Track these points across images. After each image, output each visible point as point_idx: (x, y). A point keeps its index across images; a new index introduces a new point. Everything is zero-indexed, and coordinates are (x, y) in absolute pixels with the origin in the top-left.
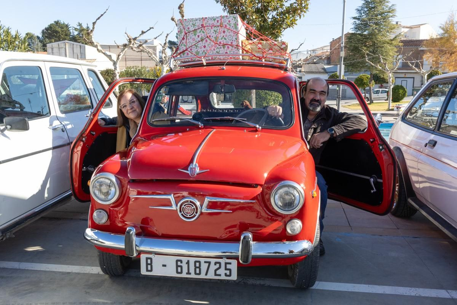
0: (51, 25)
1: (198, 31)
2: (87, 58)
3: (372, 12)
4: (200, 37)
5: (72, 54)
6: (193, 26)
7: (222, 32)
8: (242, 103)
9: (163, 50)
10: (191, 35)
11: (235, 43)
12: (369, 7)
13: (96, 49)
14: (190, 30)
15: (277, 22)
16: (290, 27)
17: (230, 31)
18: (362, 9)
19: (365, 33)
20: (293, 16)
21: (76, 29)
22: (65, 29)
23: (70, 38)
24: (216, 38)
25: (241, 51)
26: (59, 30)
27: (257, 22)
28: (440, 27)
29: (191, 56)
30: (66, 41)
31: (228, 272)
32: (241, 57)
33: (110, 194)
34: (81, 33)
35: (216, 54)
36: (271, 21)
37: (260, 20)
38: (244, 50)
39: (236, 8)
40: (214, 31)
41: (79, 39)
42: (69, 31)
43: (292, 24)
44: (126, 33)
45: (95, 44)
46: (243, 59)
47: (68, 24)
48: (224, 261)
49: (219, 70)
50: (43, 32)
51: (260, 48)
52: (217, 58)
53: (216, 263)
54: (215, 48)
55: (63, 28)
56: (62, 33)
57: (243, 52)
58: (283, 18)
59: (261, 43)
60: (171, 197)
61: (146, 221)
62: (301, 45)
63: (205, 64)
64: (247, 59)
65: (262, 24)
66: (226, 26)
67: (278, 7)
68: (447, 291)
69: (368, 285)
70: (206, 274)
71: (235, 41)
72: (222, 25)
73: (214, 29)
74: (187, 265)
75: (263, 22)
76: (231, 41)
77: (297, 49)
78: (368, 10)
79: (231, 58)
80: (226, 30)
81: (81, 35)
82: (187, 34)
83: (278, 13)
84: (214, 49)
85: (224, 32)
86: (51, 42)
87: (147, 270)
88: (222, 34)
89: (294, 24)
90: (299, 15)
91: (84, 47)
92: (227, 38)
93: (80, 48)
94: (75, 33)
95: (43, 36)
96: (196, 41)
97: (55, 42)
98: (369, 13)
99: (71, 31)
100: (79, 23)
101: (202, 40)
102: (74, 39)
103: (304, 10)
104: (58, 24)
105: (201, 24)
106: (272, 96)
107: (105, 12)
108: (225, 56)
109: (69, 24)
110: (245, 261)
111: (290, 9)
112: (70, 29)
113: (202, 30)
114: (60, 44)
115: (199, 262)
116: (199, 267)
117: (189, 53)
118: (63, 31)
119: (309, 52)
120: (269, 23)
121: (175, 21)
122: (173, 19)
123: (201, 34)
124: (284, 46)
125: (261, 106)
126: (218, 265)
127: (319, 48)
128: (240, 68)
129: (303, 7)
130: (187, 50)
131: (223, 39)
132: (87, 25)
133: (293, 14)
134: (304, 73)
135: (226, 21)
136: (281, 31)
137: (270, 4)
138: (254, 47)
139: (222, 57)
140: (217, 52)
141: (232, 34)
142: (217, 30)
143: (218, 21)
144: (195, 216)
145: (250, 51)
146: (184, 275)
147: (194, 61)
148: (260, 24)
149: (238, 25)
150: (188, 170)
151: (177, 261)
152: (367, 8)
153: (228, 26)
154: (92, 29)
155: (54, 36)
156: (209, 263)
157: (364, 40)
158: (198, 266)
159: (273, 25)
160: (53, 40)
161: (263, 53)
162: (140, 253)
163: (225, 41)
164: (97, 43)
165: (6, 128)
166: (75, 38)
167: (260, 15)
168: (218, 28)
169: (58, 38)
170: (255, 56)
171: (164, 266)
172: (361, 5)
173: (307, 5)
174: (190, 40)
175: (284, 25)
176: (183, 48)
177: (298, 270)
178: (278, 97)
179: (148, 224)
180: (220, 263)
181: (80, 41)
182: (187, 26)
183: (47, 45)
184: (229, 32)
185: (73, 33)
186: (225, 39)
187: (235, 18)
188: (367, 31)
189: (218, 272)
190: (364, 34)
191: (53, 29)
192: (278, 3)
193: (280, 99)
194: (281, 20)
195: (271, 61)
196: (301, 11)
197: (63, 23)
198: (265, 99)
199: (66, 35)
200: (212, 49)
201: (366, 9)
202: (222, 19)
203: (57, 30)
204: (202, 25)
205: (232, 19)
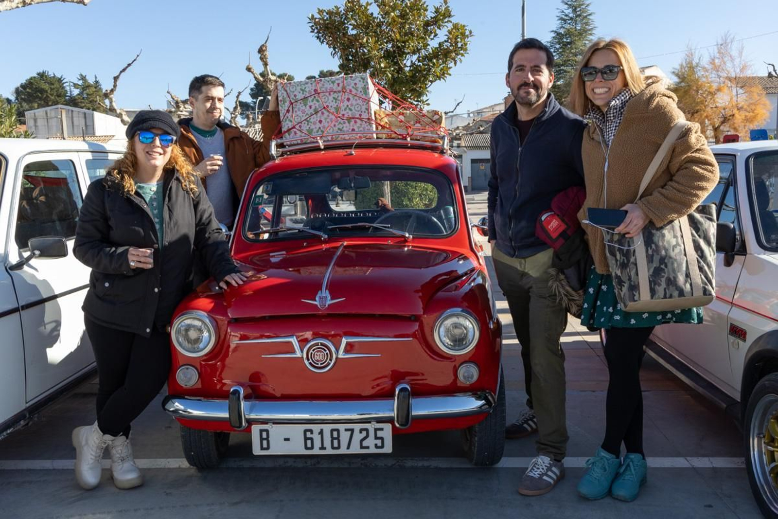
0: (31, 79)
1: (310, 99)
2: (97, 134)
3: (568, 50)
4: (313, 107)
5: (71, 127)
6: (301, 92)
7: (345, 100)
8: (375, 202)
9: (232, 118)
10: (300, 106)
11: (365, 116)
12: (563, 42)
13: (119, 120)
14: (297, 97)
15: (420, 71)
16: (440, 79)
17: (356, 98)
18: (551, 46)
19: (559, 83)
20: (443, 62)
21: (76, 86)
22: (56, 85)
23: (66, 101)
24: (337, 109)
25: (374, 126)
26: (46, 87)
27: (387, 72)
28: (674, 72)
29: (301, 136)
30: (60, 106)
31: (379, 442)
32: (375, 136)
33: (201, 341)
34: (85, 92)
35: (337, 132)
36: (410, 70)
37: (392, 69)
38: (379, 125)
39: (352, 51)
40: (334, 98)
41: (81, 102)
42: (63, 88)
43: (444, 74)
44: (168, 92)
45: (118, 111)
46: (377, 138)
47: (61, 77)
48: (373, 426)
49: (345, 156)
50: (17, 92)
51: (401, 121)
52: (339, 139)
53: (361, 431)
54: (337, 124)
55: (53, 84)
56: (52, 93)
57: (377, 128)
58: (429, 65)
59: (403, 114)
60: (294, 340)
61: (256, 377)
62: (458, 104)
63: (323, 147)
64: (384, 140)
65: (396, 75)
66: (351, 91)
67: (419, 48)
68: (686, 459)
69: (576, 458)
70: (348, 448)
71: (365, 112)
72: (345, 89)
73: (334, 96)
74: (320, 436)
75: (398, 72)
76: (360, 113)
77: (452, 112)
78: (561, 48)
79: (360, 137)
80: (351, 97)
81: (85, 96)
82: (294, 104)
83: (419, 57)
84: (335, 126)
85: (348, 100)
86: (31, 108)
87: (262, 448)
88: (346, 103)
89: (446, 75)
90: (454, 59)
91: (91, 116)
92: (353, 108)
93: (85, 118)
94: (73, 93)
95: (17, 99)
96: (307, 114)
97: (38, 108)
98: (562, 52)
99: (68, 88)
100: (81, 75)
101: (316, 113)
102: (73, 102)
103: (461, 52)
104: (44, 78)
105: (314, 88)
106: (417, 188)
107: (135, 60)
108: (351, 135)
109: (64, 77)
110: (403, 423)
111: (439, 52)
112: (65, 85)
113: (315, 97)
114: (48, 112)
115: (338, 430)
116: (338, 438)
117: (298, 132)
118: (54, 89)
119: (472, 115)
120: (408, 74)
121: (252, 73)
122: (249, 69)
123: (315, 104)
124: (436, 117)
125: (399, 204)
126: (364, 433)
127: (486, 108)
128: (374, 151)
129: (460, 48)
130: (294, 127)
131: (348, 110)
132: (96, 77)
133: (445, 60)
134: (465, 149)
135: (351, 84)
136: (427, 86)
137: (407, 43)
138: (394, 119)
139: (347, 137)
140: (339, 129)
141: (360, 102)
142: (338, 97)
143: (338, 85)
144: (329, 364)
145: (388, 126)
146: (316, 451)
147: (305, 143)
148: (393, 75)
149: (368, 88)
150: (315, 300)
151: (306, 431)
152: (559, 44)
153: (354, 91)
154: (113, 87)
155: (37, 97)
156: (352, 430)
157: (558, 94)
158: (335, 437)
159: (413, 76)
160: (36, 105)
161: (407, 127)
162: (250, 422)
163: (350, 113)
164: (120, 109)
165: (34, 254)
166: (75, 100)
167: (392, 61)
168: (340, 94)
169: (45, 102)
170: (396, 133)
171: (287, 439)
172: (550, 40)
173: (466, 44)
174: (298, 113)
175: (431, 76)
176: (288, 124)
177: (476, 439)
178: (427, 190)
179: (260, 381)
180: (367, 430)
181: (83, 105)
182: (293, 92)
183: (26, 113)
184: (356, 100)
185: (71, 91)
186: (351, 110)
187: (363, 79)
188: (562, 80)
189: (365, 444)
190: (558, 85)
191: (34, 86)
192: (419, 43)
193: (429, 192)
194: (425, 69)
195: (419, 140)
196: (457, 54)
197: (52, 75)
198: (405, 194)
199: (59, 96)
200: (332, 125)
201: (558, 46)
202: (345, 82)
203: (43, 87)
204: (315, 90)
205: (360, 81)
